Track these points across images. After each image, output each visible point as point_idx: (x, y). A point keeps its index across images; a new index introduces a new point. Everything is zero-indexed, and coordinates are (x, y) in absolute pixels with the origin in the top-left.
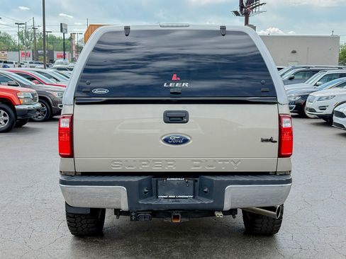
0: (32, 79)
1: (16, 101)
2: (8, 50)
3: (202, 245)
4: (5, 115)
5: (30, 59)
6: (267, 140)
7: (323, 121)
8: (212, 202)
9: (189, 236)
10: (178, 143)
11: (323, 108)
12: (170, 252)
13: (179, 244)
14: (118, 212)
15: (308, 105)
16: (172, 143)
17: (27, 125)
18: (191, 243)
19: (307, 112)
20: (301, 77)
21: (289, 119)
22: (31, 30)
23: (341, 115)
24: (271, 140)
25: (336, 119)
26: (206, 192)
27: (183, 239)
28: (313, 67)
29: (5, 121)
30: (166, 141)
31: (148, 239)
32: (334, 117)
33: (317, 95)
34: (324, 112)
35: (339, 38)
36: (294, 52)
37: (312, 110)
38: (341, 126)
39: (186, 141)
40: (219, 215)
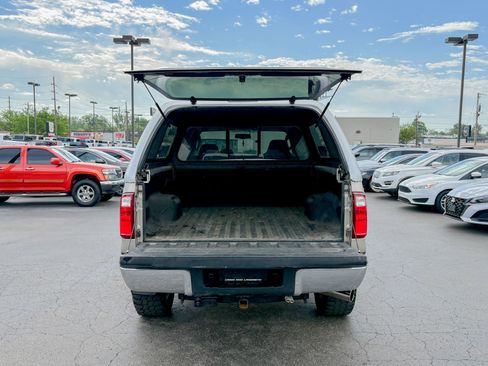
0: (119, 157)
1: (101, 178)
2: (104, 131)
3: (273, 329)
4: (90, 190)
5: (124, 139)
7: (387, 195)
9: (260, 319)
11: (388, 183)
12: (239, 337)
13: (248, 327)
14: (182, 297)
15: (374, 180)
17: (112, 199)
18: (262, 327)
19: (373, 187)
20: (365, 154)
21: (362, 198)
22: (124, 114)
23: (406, 190)
25: (401, 194)
27: (254, 322)
28: (377, 144)
29: (91, 196)
31: (216, 322)
32: (399, 192)
33: (382, 170)
34: (389, 187)
35: (399, 119)
36: (358, 132)
37: (378, 185)
38: (406, 200)
40: (290, 300)
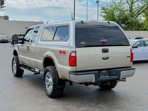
6: (128, 57)
8: (117, 77)
10: (106, 59)
16: (105, 59)
24: (129, 57)
26: (114, 74)
30: (103, 59)
39: (108, 58)
